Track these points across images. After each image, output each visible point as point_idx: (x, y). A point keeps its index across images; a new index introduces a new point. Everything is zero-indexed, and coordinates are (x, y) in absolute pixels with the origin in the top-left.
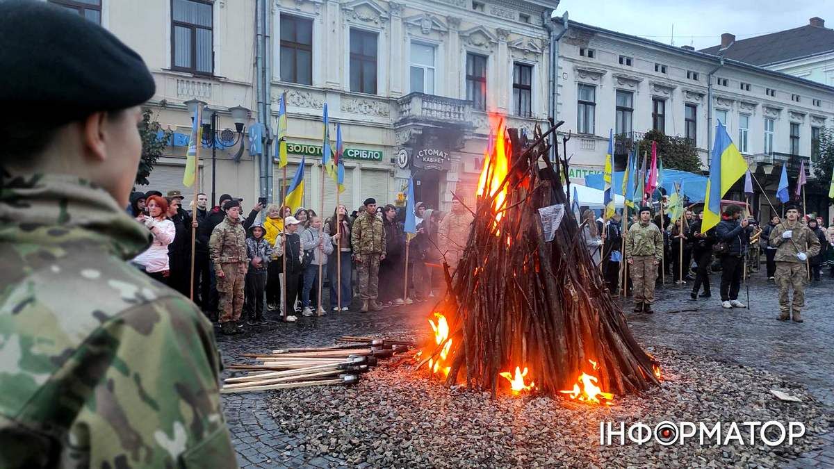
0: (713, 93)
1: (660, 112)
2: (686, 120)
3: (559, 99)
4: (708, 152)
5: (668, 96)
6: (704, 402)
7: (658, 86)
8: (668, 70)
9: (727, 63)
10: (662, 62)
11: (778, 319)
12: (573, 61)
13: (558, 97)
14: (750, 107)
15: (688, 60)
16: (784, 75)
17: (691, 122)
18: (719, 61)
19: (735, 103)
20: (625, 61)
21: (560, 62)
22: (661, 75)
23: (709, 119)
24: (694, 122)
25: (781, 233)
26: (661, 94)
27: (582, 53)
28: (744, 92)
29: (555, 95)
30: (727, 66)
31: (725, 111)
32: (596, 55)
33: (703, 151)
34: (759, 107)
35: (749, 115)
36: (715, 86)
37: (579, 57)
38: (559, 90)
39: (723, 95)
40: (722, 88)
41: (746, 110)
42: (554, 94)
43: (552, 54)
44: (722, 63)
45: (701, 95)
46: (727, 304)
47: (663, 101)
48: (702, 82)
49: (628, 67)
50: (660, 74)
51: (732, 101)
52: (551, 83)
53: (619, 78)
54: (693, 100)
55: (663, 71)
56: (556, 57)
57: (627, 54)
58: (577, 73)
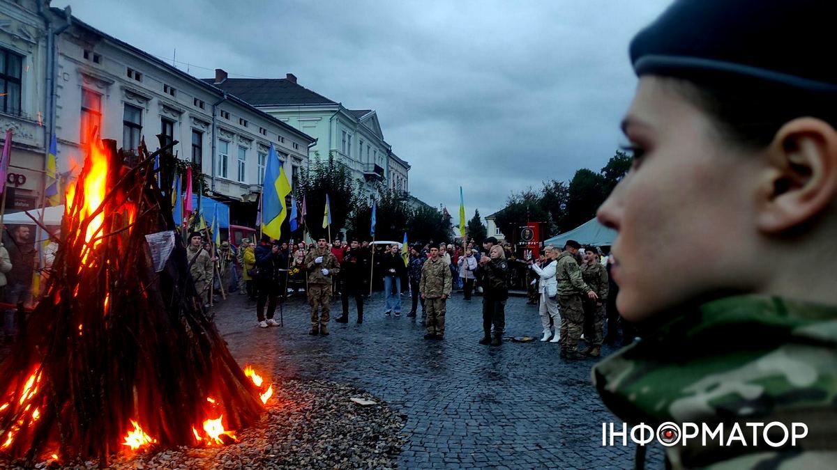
0: (217, 124)
1: (168, 134)
2: (193, 145)
3: (59, 102)
4: (212, 179)
5: (177, 119)
6: (312, 420)
7: (167, 108)
8: (177, 93)
9: (230, 98)
10: (171, 84)
11: (310, 334)
12: (75, 61)
13: (58, 99)
14: (247, 142)
15: (196, 88)
16: (272, 117)
17: (197, 148)
18: (222, 95)
19: (235, 136)
20: (134, 75)
21: (60, 60)
22: (170, 97)
23: (213, 147)
24: (200, 148)
25: (314, 259)
26: (169, 115)
27: (86, 56)
28: (242, 127)
29: (54, 97)
30: (230, 102)
31: (227, 142)
32: (104, 62)
33: (208, 177)
34: (254, 143)
35: (246, 148)
36: (219, 117)
37: (82, 59)
38: (59, 92)
39: (225, 127)
40: (224, 120)
41: (243, 144)
42: (52, 94)
43: (50, 48)
44: (226, 97)
45: (207, 124)
46: (264, 324)
47: (172, 123)
48: (208, 111)
49: (137, 83)
50: (168, 95)
51: (233, 134)
52: (49, 81)
53: (127, 91)
54: (199, 127)
55: (172, 94)
56: (56, 54)
57: (137, 68)
58: (81, 76)
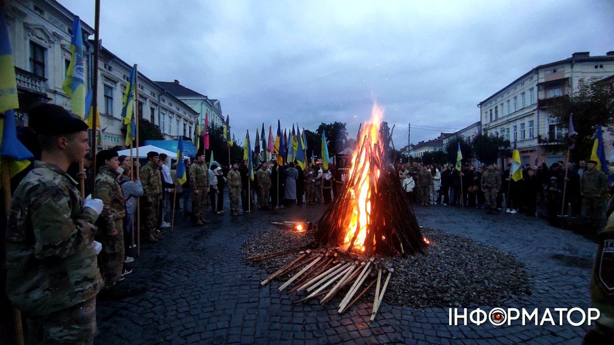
0: (160, 105)
5: (144, 102)
7: (141, 96)
14: (172, 114)
16: (182, 102)
17: (153, 115)
23: (159, 117)
26: (141, 100)
28: (170, 107)
34: (175, 115)
37: (104, 69)
39: (164, 107)
40: (163, 103)
45: (156, 105)
48: (156, 99)
51: (166, 110)
54: (153, 106)
55: (142, 89)
57: (127, 74)
58: (104, 78)
